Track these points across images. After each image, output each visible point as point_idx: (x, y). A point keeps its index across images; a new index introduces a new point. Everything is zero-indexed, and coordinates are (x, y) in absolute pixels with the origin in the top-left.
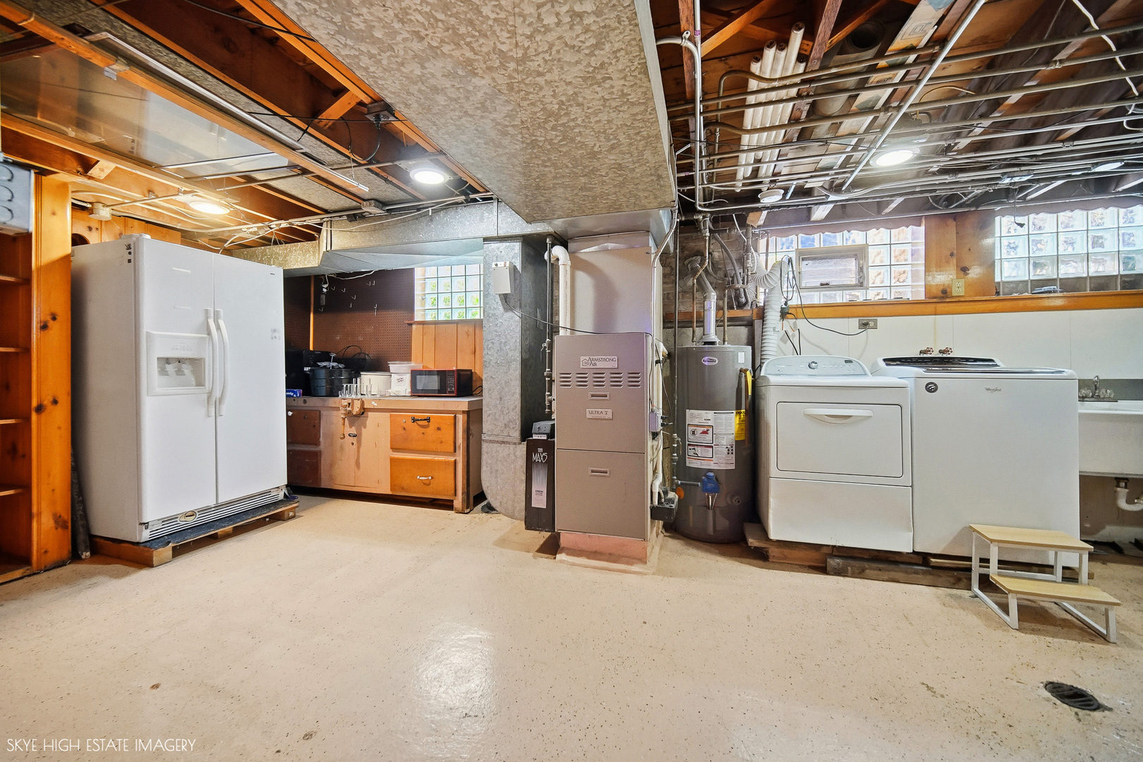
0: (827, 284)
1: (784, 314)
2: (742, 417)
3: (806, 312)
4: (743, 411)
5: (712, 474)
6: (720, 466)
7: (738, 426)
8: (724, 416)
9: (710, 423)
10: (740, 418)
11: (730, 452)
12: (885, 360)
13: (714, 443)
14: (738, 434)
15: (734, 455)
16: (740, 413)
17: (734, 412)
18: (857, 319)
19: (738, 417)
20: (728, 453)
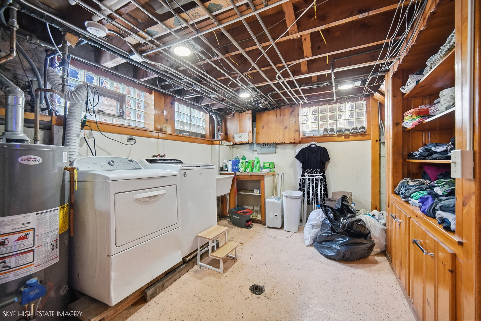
0: (102, 111)
1: (84, 124)
2: (65, 210)
3: (100, 127)
4: (66, 205)
5: (34, 280)
6: (43, 266)
7: (62, 221)
8: (48, 214)
9: (30, 226)
10: (63, 213)
11: (55, 247)
12: (147, 160)
13: (36, 245)
14: (62, 227)
15: (58, 249)
16: (63, 208)
17: (59, 208)
18: (126, 136)
19: (62, 211)
20: (53, 250)
